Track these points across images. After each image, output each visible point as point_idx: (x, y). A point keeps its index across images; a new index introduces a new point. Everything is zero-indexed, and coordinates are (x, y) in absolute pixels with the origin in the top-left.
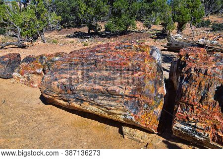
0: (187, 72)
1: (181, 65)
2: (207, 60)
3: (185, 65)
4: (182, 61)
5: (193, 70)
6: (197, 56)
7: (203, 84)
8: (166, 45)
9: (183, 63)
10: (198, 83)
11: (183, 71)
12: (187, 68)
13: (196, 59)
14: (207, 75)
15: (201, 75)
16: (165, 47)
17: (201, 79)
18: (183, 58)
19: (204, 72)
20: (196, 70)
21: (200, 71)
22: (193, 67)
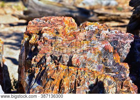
0: (39, 64)
1: (31, 50)
2: (75, 37)
3: (36, 51)
4: (32, 45)
5: (49, 58)
6: (58, 33)
7: (65, 83)
8: (21, 13)
9: (34, 47)
10: (57, 82)
11: (33, 62)
12: (40, 55)
13: (55, 38)
14: (72, 65)
15: (61, 67)
16: (21, 18)
17: (62, 75)
18: (33, 38)
19: (66, 60)
20: (54, 58)
21: (60, 60)
22: (49, 53)
